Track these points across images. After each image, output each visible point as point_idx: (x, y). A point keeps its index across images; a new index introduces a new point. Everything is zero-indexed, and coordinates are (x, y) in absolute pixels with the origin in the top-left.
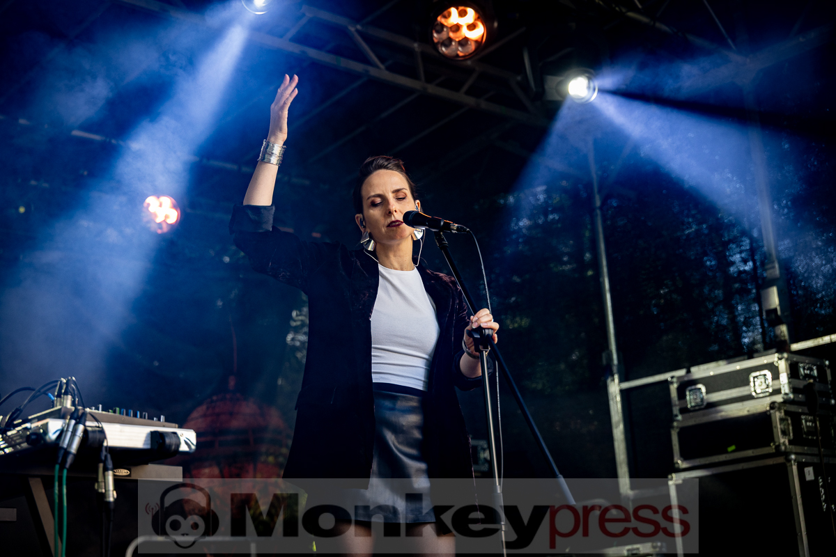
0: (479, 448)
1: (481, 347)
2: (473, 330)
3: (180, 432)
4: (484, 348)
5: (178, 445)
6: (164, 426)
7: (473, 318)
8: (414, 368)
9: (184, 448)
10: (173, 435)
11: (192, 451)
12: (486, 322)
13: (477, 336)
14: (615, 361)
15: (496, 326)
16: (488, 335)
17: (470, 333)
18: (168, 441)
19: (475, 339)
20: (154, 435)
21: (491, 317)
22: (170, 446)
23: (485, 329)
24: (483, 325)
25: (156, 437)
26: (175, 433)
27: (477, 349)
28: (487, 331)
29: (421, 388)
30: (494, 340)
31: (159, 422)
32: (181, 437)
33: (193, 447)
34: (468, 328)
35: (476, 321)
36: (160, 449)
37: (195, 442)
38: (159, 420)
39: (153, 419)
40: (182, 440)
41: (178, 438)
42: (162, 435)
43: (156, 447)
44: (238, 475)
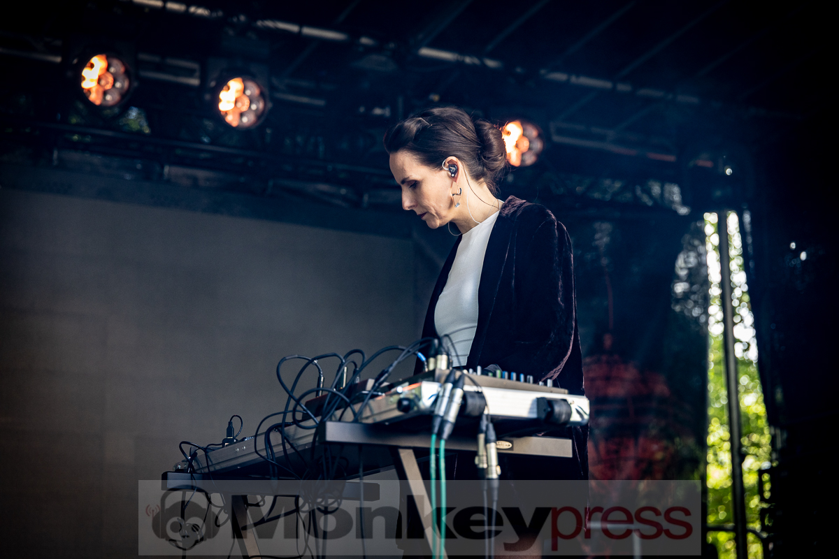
3: (571, 399)
5: (569, 414)
6: (551, 392)
9: (575, 418)
10: (563, 403)
11: (585, 422)
18: (557, 409)
20: (540, 402)
22: (560, 414)
25: (545, 406)
26: (565, 400)
31: (545, 387)
32: (572, 406)
33: (586, 417)
36: (548, 419)
37: (588, 411)
38: (546, 384)
39: (538, 384)
40: (574, 407)
41: (569, 405)
42: (550, 403)
43: (543, 416)
44: (617, 452)
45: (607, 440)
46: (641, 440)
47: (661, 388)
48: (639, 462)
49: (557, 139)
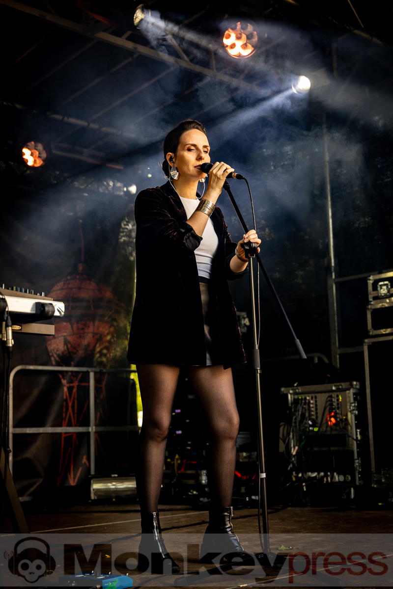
0: (241, 317)
1: (249, 255)
2: (245, 243)
3: (54, 303)
4: (251, 256)
5: (54, 312)
6: (44, 299)
7: (245, 236)
8: (205, 265)
9: (57, 314)
10: (50, 305)
11: (62, 316)
12: (253, 239)
13: (247, 248)
14: (333, 264)
15: (259, 241)
16: (255, 247)
17: (242, 245)
18: (47, 309)
19: (246, 250)
20: (37, 305)
21: (257, 235)
22: (48, 312)
23: (252, 243)
24: (251, 241)
25: (40, 307)
26: (51, 304)
27: (247, 256)
28: (254, 244)
29: (208, 278)
30: (257, 250)
31: (40, 297)
32: (55, 307)
33: (63, 313)
34: (241, 242)
35: (247, 238)
36: (42, 314)
37: (64, 310)
38: (41, 295)
39: (37, 295)
40: (56, 308)
41: (53, 307)
42: (43, 305)
43: (39, 313)
44: (83, 329)
45: (77, 322)
46: (97, 323)
47: (108, 294)
48: (95, 334)
49: (55, 152)
